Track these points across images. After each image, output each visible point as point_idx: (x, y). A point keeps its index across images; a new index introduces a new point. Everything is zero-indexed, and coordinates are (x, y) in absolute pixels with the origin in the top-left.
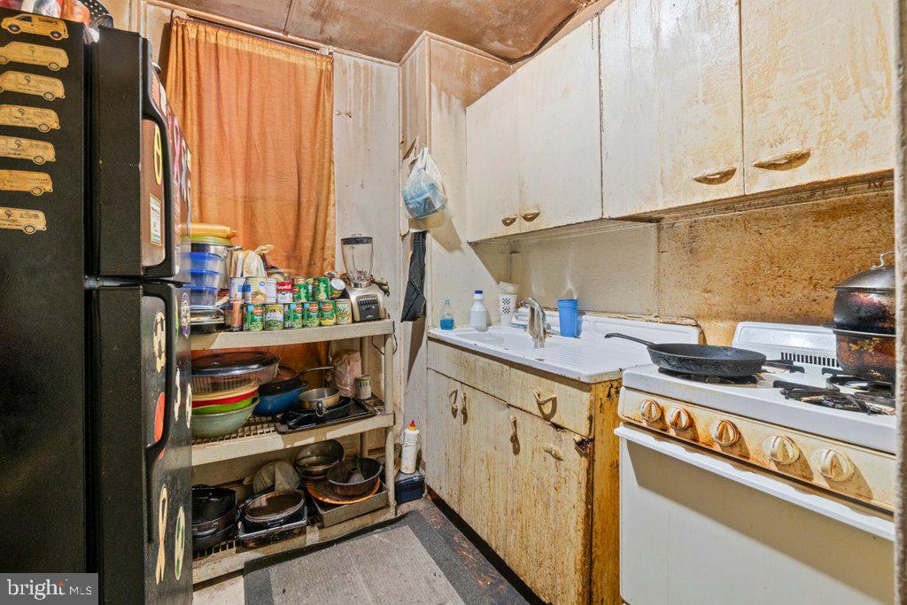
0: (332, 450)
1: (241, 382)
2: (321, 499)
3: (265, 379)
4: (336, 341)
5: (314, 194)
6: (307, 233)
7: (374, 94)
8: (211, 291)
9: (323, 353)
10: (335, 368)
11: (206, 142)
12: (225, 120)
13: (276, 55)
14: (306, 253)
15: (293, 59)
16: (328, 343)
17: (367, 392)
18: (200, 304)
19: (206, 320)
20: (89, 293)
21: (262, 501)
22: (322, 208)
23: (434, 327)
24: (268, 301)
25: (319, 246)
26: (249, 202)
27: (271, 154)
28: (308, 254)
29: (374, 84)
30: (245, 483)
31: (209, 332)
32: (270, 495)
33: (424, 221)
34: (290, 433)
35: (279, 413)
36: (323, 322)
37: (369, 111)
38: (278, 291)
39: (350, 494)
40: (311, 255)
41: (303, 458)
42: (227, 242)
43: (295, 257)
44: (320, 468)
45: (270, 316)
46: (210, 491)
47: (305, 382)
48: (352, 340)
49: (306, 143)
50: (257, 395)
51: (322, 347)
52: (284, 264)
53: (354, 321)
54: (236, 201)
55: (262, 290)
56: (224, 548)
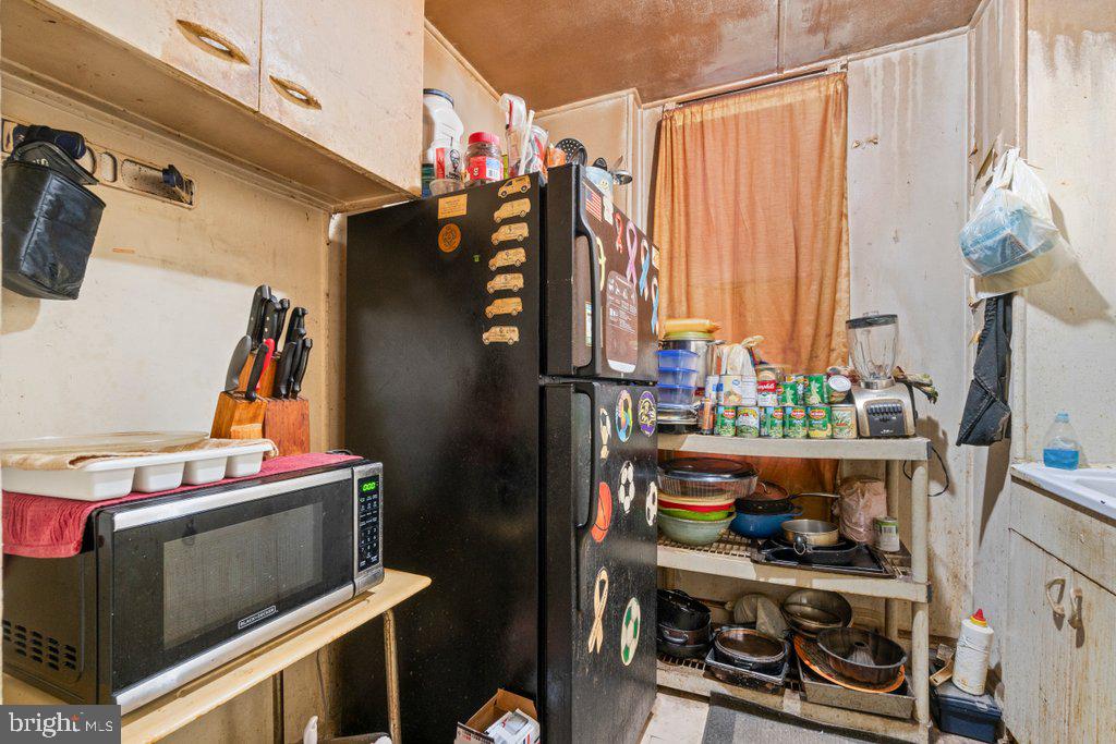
0: (837, 608)
1: (713, 491)
2: (807, 662)
3: (743, 493)
4: (848, 460)
5: (816, 264)
6: (807, 316)
7: (919, 95)
8: (687, 391)
9: (828, 476)
10: (842, 498)
11: (693, 231)
12: (712, 201)
13: (766, 104)
14: (806, 342)
15: (788, 100)
16: (836, 463)
17: (891, 542)
18: (673, 403)
19: (675, 420)
20: (542, 390)
21: (739, 633)
22: (828, 282)
23: (1028, 459)
24: (745, 402)
25: (824, 330)
26: (737, 288)
27: (761, 228)
28: (809, 343)
29: (919, 80)
30: (728, 607)
31: (679, 433)
32: (748, 631)
33: (1008, 276)
34: (764, 564)
35: (761, 538)
36: (812, 434)
37: (909, 125)
38: (759, 391)
39: (847, 674)
40: (813, 345)
41: (796, 604)
42: (707, 336)
43: (793, 350)
44: (814, 625)
45: (742, 420)
46: (689, 601)
47: (799, 508)
48: (875, 463)
49: (806, 200)
50: (733, 509)
51: (827, 467)
52: (780, 358)
53: (860, 436)
54: (723, 290)
55: (736, 389)
56: (694, 665)
